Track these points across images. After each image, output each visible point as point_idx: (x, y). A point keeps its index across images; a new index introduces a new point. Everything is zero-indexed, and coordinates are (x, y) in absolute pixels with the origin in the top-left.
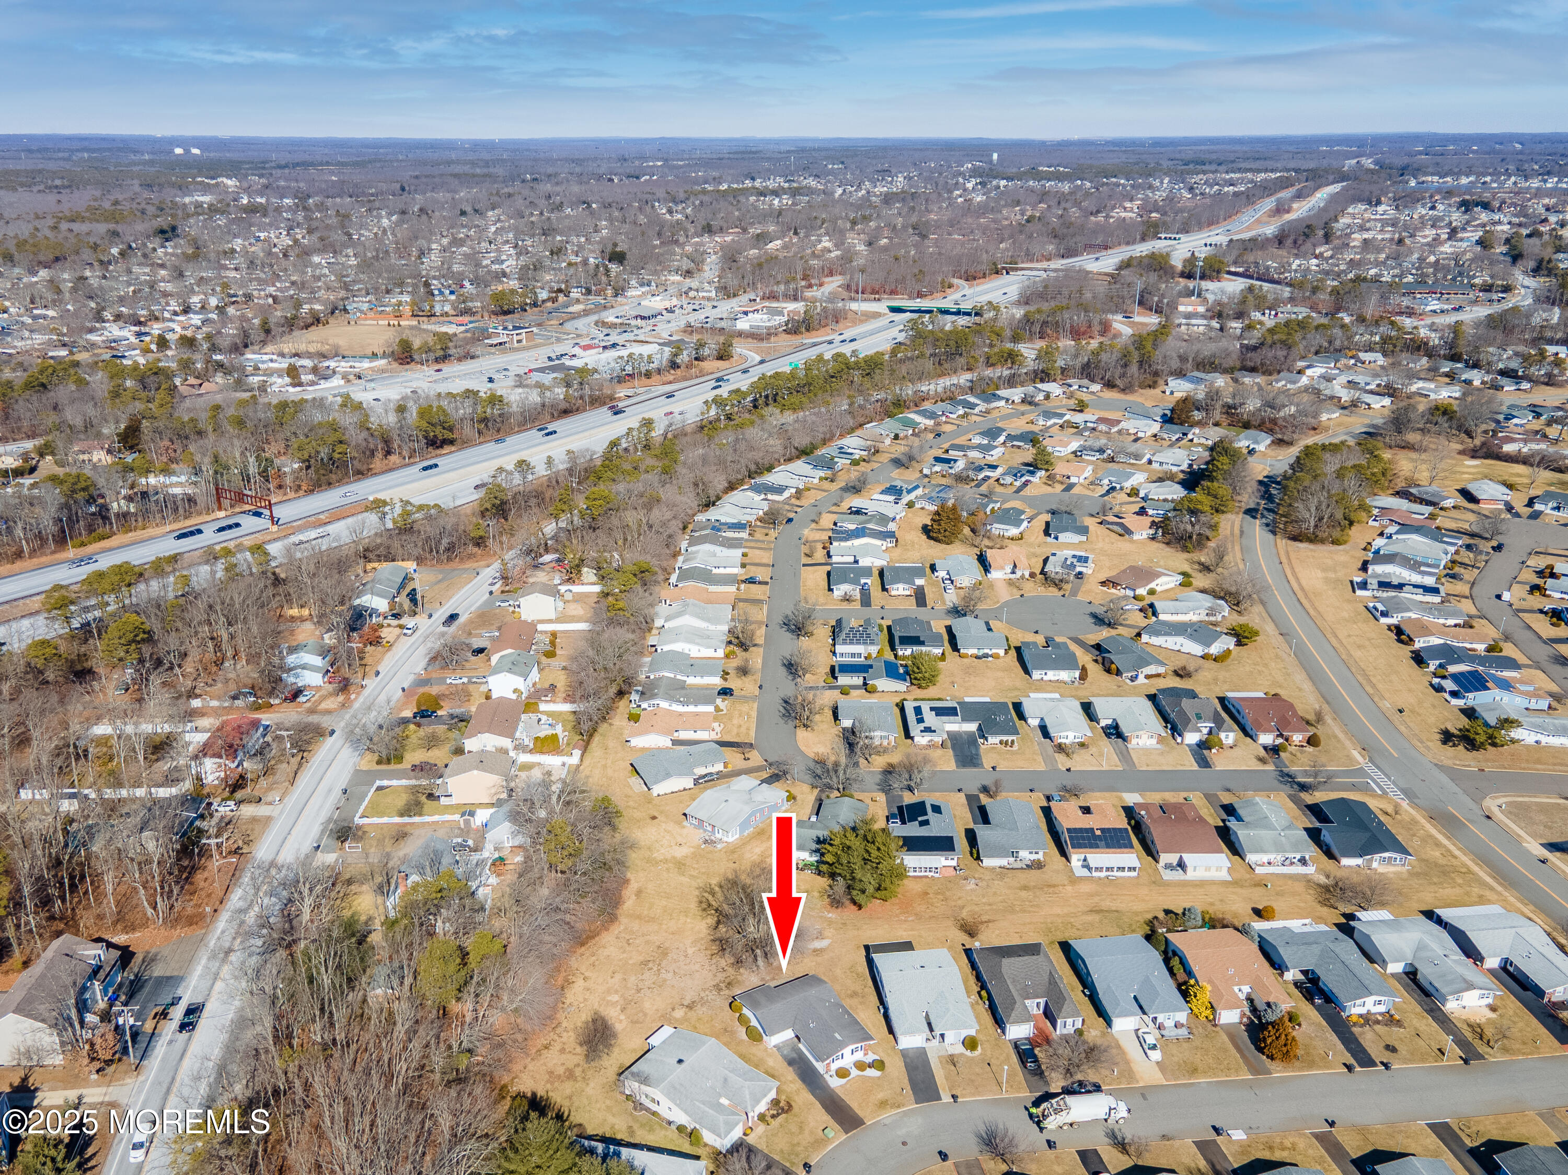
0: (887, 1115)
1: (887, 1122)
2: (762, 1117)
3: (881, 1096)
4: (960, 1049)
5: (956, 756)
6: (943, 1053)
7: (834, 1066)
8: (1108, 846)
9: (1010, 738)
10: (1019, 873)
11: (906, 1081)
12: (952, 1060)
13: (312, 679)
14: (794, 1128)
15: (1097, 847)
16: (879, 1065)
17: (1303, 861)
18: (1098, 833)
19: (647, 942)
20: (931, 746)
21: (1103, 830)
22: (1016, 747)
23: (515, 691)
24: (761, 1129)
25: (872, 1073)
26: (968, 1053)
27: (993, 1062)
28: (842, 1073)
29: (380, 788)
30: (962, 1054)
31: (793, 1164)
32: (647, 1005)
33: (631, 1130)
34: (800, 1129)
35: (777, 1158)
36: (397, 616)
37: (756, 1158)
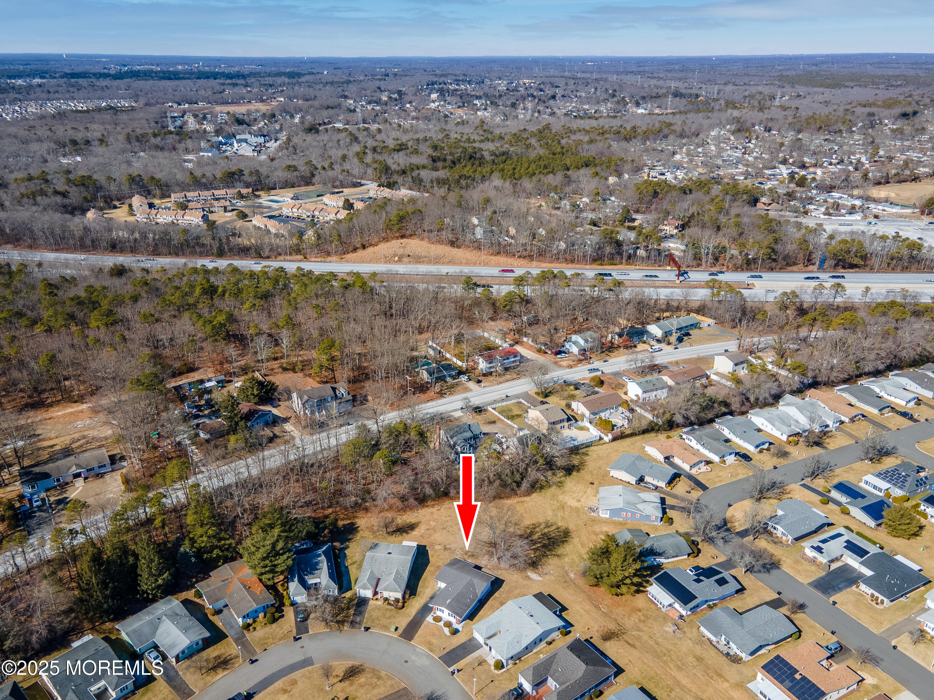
0: (422, 648)
1: (417, 650)
2: (386, 599)
3: (434, 641)
4: (492, 662)
5: (822, 578)
6: (484, 656)
7: (439, 613)
8: (790, 689)
9: (881, 597)
10: (713, 652)
11: (452, 648)
12: (482, 662)
14: (388, 614)
15: (782, 682)
16: (455, 632)
18: (797, 676)
20: (813, 561)
21: (804, 678)
24: (380, 603)
25: (446, 631)
26: (493, 668)
27: (496, 683)
28: (438, 619)
29: (520, 403)
30: (490, 665)
31: (366, 622)
32: (436, 535)
33: (354, 563)
34: (390, 618)
35: (366, 616)
36: (659, 341)
37: (362, 608)
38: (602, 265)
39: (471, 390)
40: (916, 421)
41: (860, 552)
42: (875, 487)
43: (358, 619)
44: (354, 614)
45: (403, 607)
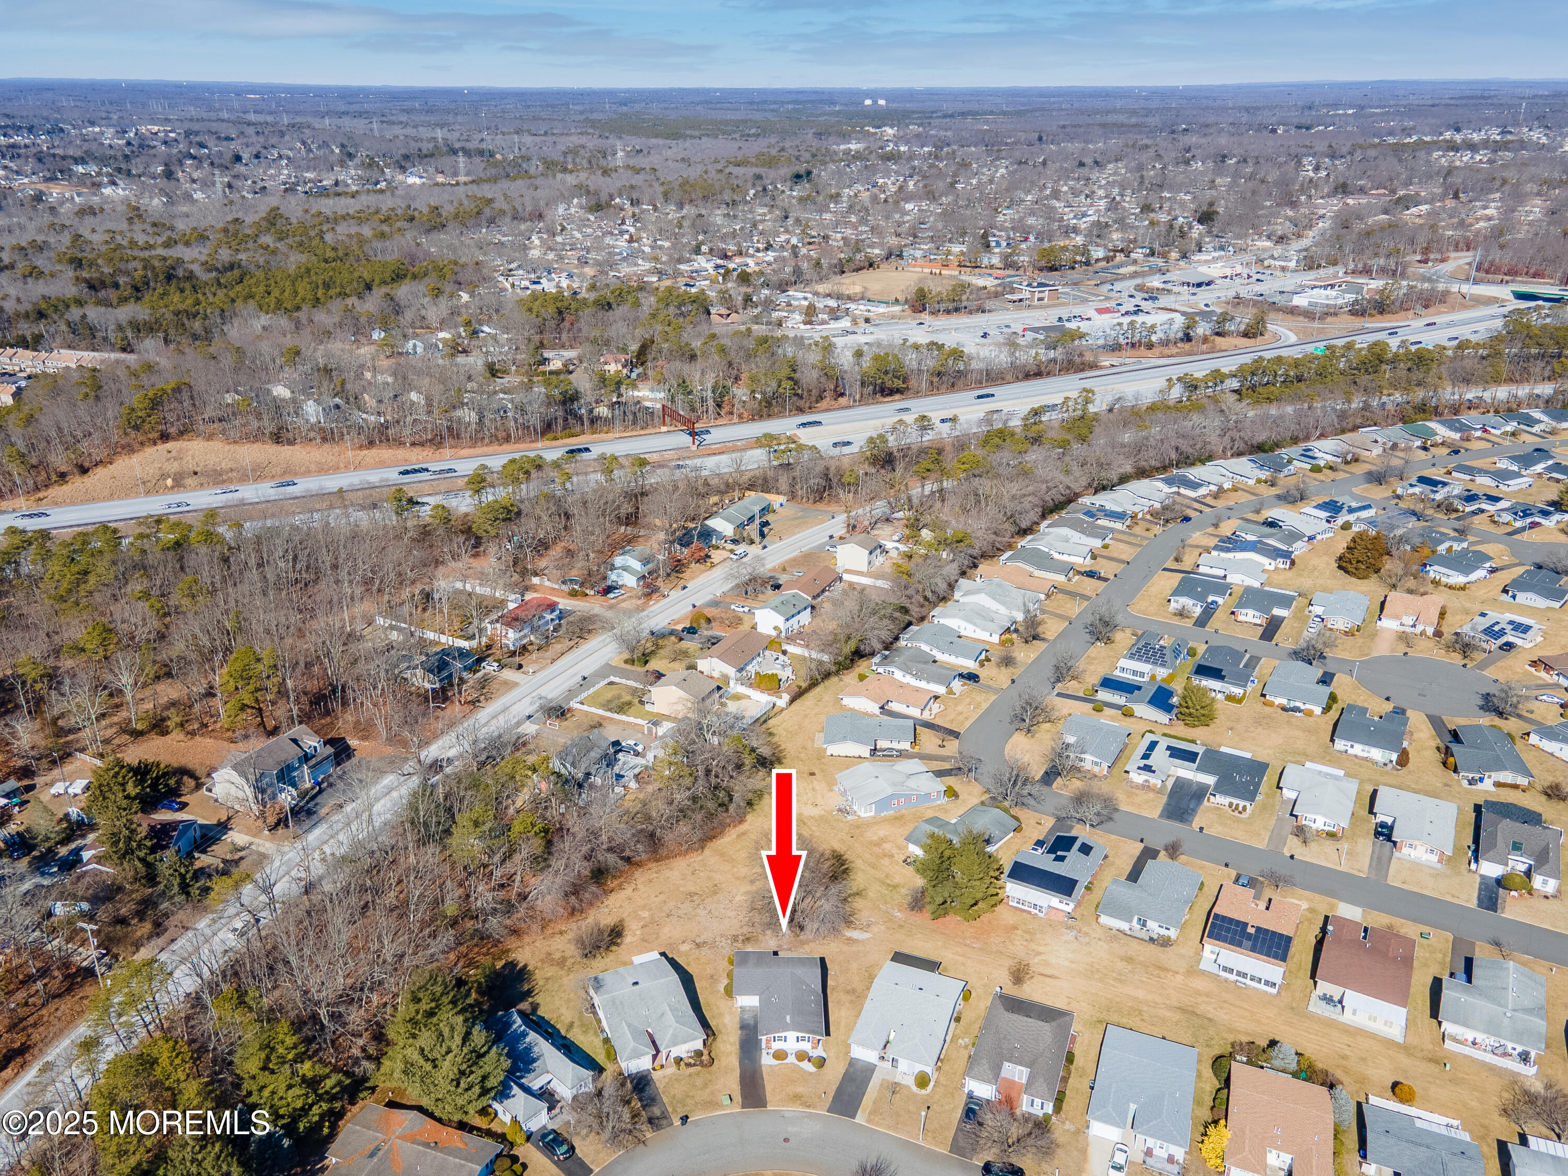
0: (792, 1109)
1: (787, 1115)
2: (679, 1060)
3: (799, 1089)
4: (910, 1082)
5: (1168, 804)
6: (890, 1078)
7: (776, 1046)
8: (1253, 950)
9: (1242, 803)
10: (1134, 944)
11: (835, 1088)
12: (894, 1088)
13: (630, 581)
14: (699, 1082)
15: (1240, 945)
16: (821, 1063)
17: (1524, 1057)
18: (1251, 930)
19: (709, 878)
20: (1146, 787)
21: (1259, 929)
22: (1244, 815)
23: (775, 628)
24: (671, 1070)
25: (807, 1066)
26: (914, 1088)
27: (934, 1107)
28: (780, 1055)
29: (611, 683)
30: (908, 1087)
31: (675, 1111)
32: (666, 930)
33: (571, 1025)
34: (705, 1086)
35: (665, 1100)
36: (735, 541)
37: (648, 1092)
38: (556, 439)
39: (516, 684)
40: (1106, 580)
41: (1190, 757)
42: (1135, 673)
43: (657, 1111)
44: (644, 1107)
45: (712, 1060)
